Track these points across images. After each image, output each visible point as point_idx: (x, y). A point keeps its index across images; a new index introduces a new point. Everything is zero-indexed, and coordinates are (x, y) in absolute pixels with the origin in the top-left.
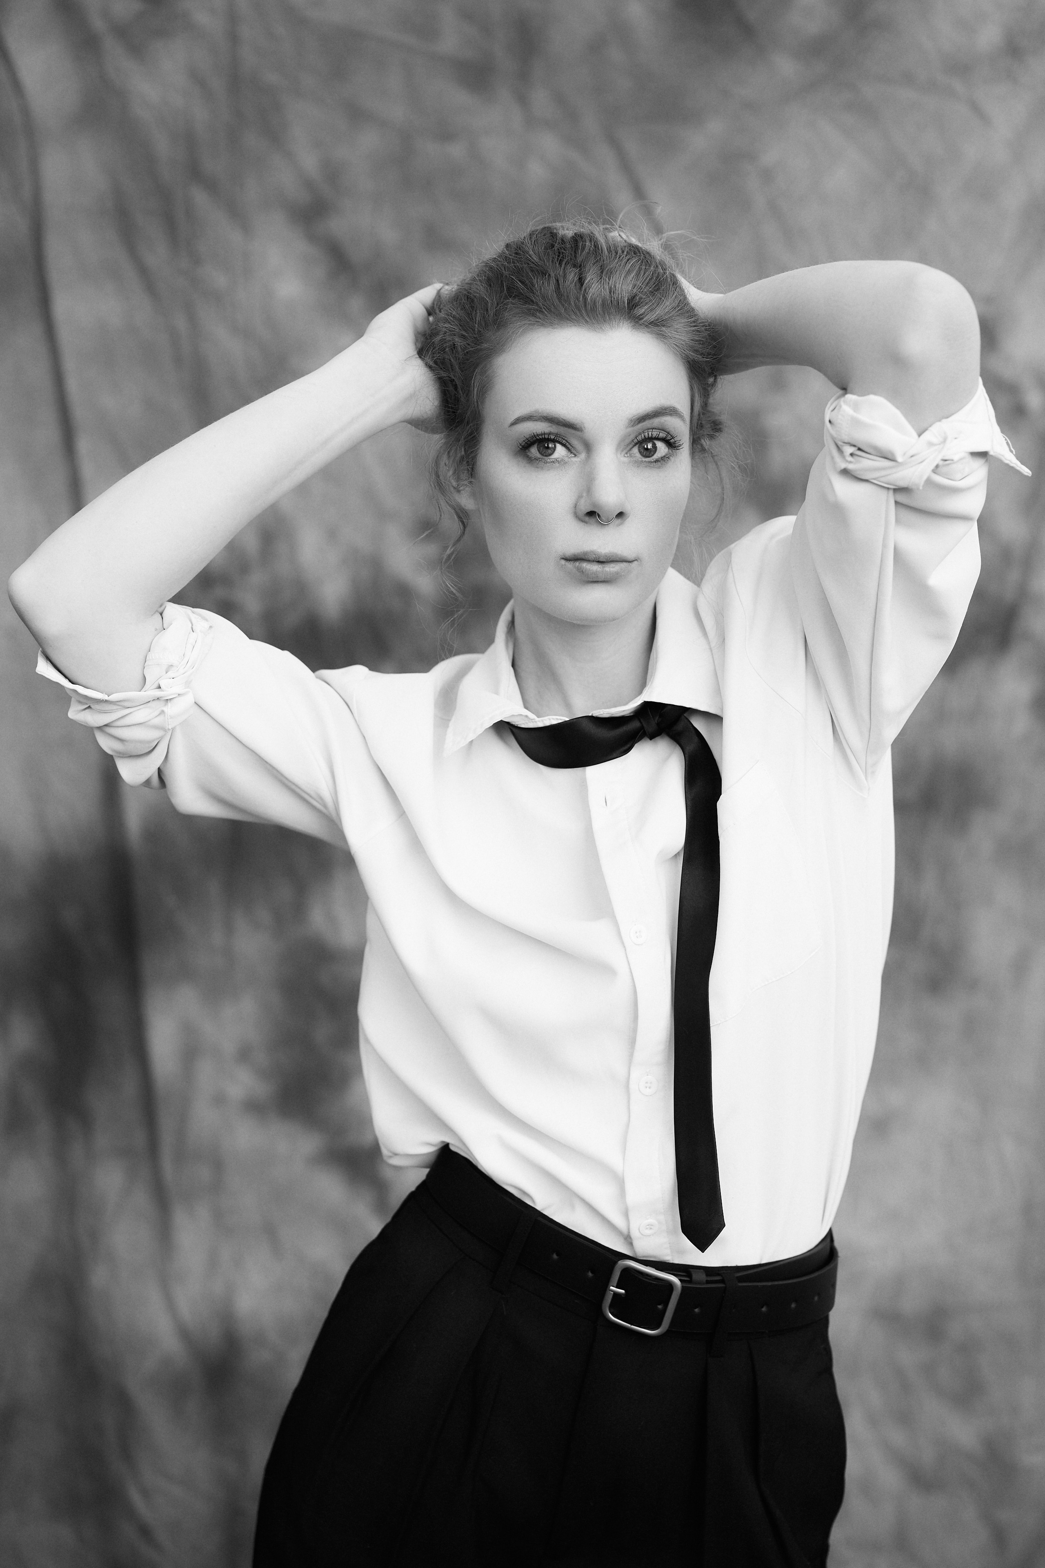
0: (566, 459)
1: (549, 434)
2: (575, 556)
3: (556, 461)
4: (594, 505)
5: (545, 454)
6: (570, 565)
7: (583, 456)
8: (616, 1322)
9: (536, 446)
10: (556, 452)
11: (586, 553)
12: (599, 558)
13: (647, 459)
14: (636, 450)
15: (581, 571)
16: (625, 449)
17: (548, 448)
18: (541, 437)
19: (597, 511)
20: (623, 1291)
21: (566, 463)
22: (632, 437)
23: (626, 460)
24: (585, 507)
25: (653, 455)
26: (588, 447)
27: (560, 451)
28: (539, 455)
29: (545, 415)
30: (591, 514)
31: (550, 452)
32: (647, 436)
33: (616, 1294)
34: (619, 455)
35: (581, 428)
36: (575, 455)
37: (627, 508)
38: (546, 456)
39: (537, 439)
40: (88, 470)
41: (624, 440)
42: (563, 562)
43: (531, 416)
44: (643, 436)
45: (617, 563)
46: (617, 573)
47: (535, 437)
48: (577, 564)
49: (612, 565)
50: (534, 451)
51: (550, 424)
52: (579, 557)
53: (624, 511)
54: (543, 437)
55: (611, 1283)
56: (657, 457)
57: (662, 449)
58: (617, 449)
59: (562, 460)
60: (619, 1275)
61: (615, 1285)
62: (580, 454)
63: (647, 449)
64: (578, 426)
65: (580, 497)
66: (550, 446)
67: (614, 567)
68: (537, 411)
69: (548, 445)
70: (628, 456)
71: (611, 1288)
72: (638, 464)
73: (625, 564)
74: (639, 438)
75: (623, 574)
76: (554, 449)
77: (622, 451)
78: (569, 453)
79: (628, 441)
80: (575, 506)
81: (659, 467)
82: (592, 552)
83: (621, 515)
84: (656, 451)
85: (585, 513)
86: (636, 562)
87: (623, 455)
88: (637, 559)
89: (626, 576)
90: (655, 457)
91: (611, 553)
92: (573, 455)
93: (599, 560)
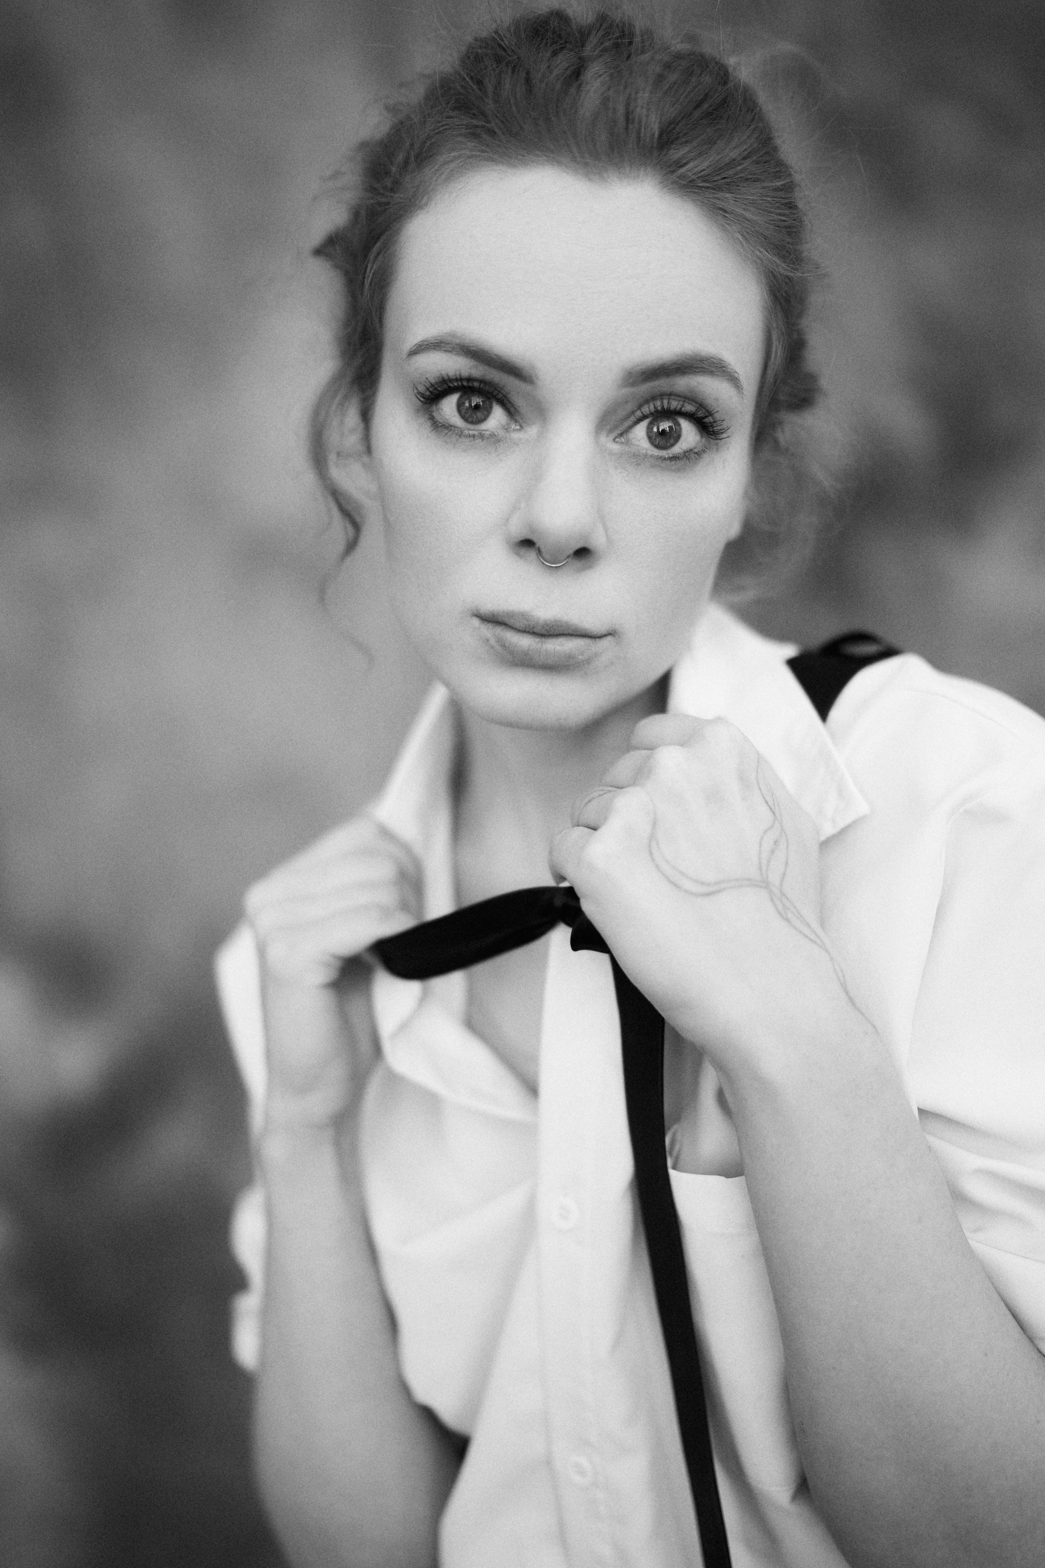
0: (505, 434)
2: (493, 615)
3: (482, 436)
4: (536, 526)
5: (470, 419)
6: (488, 631)
7: (534, 430)
9: (453, 397)
10: (491, 417)
11: (511, 614)
12: (534, 627)
13: (664, 453)
14: (639, 431)
15: (506, 644)
16: (617, 425)
17: (476, 406)
18: (456, 384)
19: (539, 539)
21: (501, 440)
22: (632, 405)
23: (616, 448)
24: (517, 530)
25: (672, 445)
26: (545, 416)
27: (498, 417)
28: (456, 420)
29: (467, 343)
30: (527, 543)
32: (659, 408)
34: (603, 438)
35: (530, 377)
36: (521, 429)
37: (598, 541)
39: (463, 386)
41: (618, 410)
42: (476, 622)
43: (441, 342)
44: (654, 406)
45: (570, 638)
46: (570, 657)
47: (446, 384)
48: (499, 631)
49: (561, 640)
50: (448, 410)
52: (500, 619)
53: (590, 547)
54: (461, 384)
56: (679, 451)
57: (689, 435)
58: (600, 428)
59: (492, 435)
62: (528, 424)
63: (662, 432)
64: (525, 373)
65: (515, 508)
66: (482, 403)
67: (562, 645)
68: (453, 335)
69: (478, 402)
70: (621, 443)
72: (639, 459)
73: (585, 641)
74: (646, 409)
75: (582, 657)
76: (489, 412)
77: (612, 430)
78: (512, 423)
79: (621, 412)
81: (678, 470)
82: (521, 614)
83: (583, 553)
84: (678, 437)
85: (517, 540)
86: (609, 638)
87: (612, 438)
88: (611, 633)
89: (588, 661)
90: (677, 449)
91: (556, 621)
92: (518, 427)
93: (535, 631)
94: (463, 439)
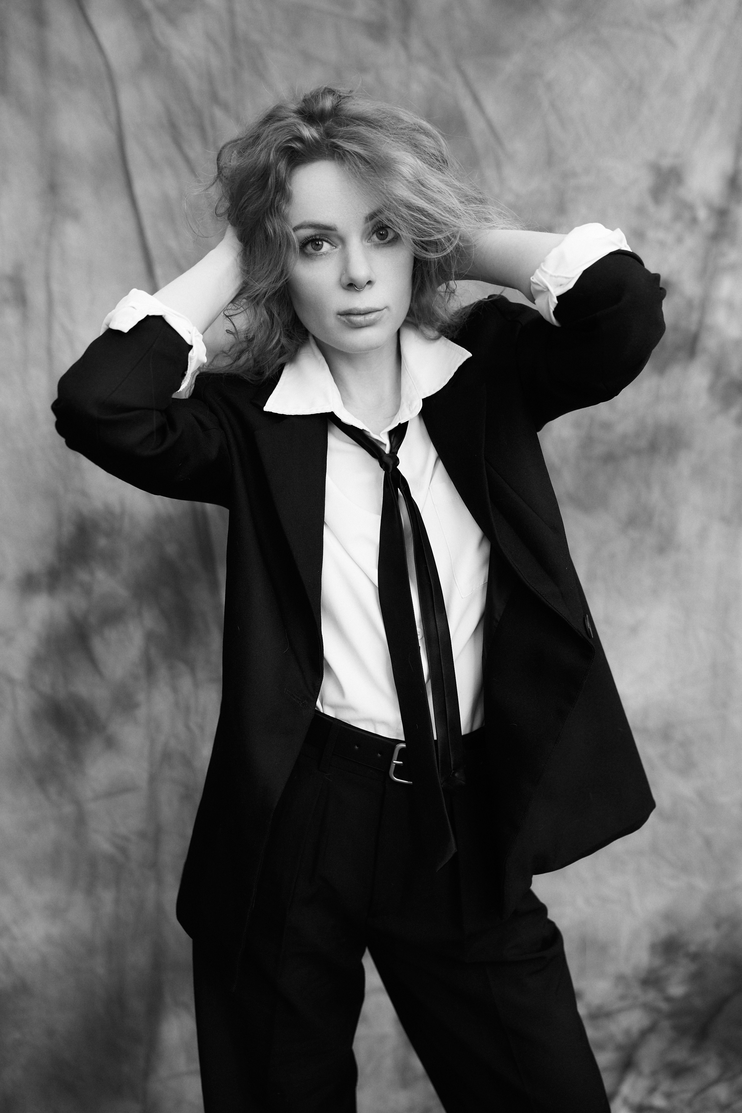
0: (330, 252)
1: (315, 235)
2: (344, 312)
3: (324, 254)
4: (351, 279)
5: (317, 249)
6: (343, 318)
7: (340, 247)
8: (398, 781)
9: (310, 244)
10: (323, 247)
11: (351, 310)
12: (360, 312)
13: (385, 241)
14: (375, 237)
15: (350, 321)
16: (367, 237)
17: (318, 244)
18: (310, 239)
19: (353, 283)
20: (402, 762)
21: (330, 254)
22: (370, 229)
23: (369, 244)
24: (346, 281)
25: (386, 238)
26: (343, 241)
27: (326, 246)
28: (313, 251)
29: (311, 223)
30: (351, 285)
31: (318, 247)
32: (379, 227)
33: (397, 765)
34: (364, 242)
35: (335, 229)
36: (336, 247)
37: (373, 278)
38: (317, 250)
39: (309, 241)
40: (159, 271)
41: (365, 232)
42: (339, 316)
43: (302, 226)
44: (377, 227)
45: (373, 313)
46: (374, 320)
47: (307, 240)
48: (348, 317)
49: (370, 314)
50: (309, 248)
51: (314, 230)
52: (347, 313)
53: (371, 280)
54: (312, 238)
55: (393, 759)
56: (389, 239)
57: (390, 233)
58: (362, 240)
59: (327, 253)
60: (397, 754)
61: (396, 759)
62: (338, 245)
63: (382, 234)
64: (333, 228)
65: (342, 275)
66: (320, 243)
67: (371, 316)
68: (305, 222)
69: (318, 243)
70: (370, 242)
71: (394, 761)
72: (377, 246)
73: (378, 312)
74: (375, 229)
75: (378, 319)
76: (322, 245)
77: (366, 239)
78: (332, 246)
79: (367, 232)
80: (340, 280)
81: (391, 246)
82: (355, 309)
83: (369, 282)
84: (387, 236)
85: (346, 285)
86: (385, 309)
87: (366, 241)
88: (386, 307)
89: (380, 320)
90: (388, 239)
91: (367, 308)
92: (335, 248)
93: (361, 313)
94: (318, 257)
